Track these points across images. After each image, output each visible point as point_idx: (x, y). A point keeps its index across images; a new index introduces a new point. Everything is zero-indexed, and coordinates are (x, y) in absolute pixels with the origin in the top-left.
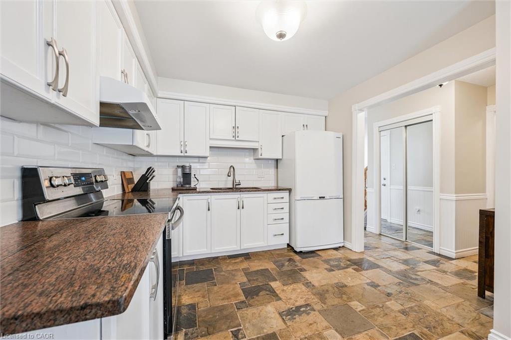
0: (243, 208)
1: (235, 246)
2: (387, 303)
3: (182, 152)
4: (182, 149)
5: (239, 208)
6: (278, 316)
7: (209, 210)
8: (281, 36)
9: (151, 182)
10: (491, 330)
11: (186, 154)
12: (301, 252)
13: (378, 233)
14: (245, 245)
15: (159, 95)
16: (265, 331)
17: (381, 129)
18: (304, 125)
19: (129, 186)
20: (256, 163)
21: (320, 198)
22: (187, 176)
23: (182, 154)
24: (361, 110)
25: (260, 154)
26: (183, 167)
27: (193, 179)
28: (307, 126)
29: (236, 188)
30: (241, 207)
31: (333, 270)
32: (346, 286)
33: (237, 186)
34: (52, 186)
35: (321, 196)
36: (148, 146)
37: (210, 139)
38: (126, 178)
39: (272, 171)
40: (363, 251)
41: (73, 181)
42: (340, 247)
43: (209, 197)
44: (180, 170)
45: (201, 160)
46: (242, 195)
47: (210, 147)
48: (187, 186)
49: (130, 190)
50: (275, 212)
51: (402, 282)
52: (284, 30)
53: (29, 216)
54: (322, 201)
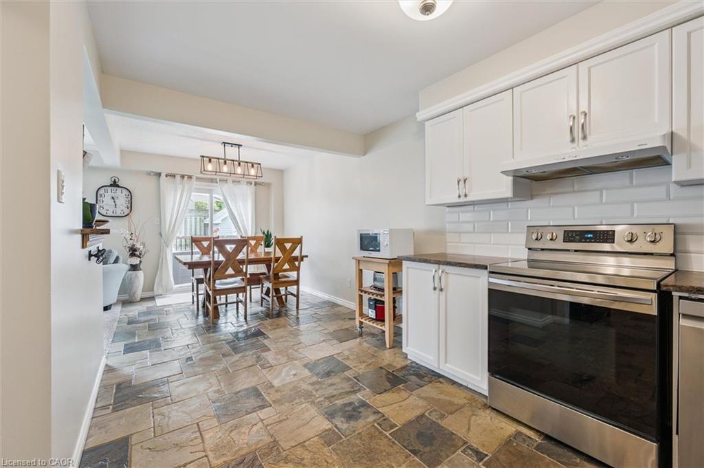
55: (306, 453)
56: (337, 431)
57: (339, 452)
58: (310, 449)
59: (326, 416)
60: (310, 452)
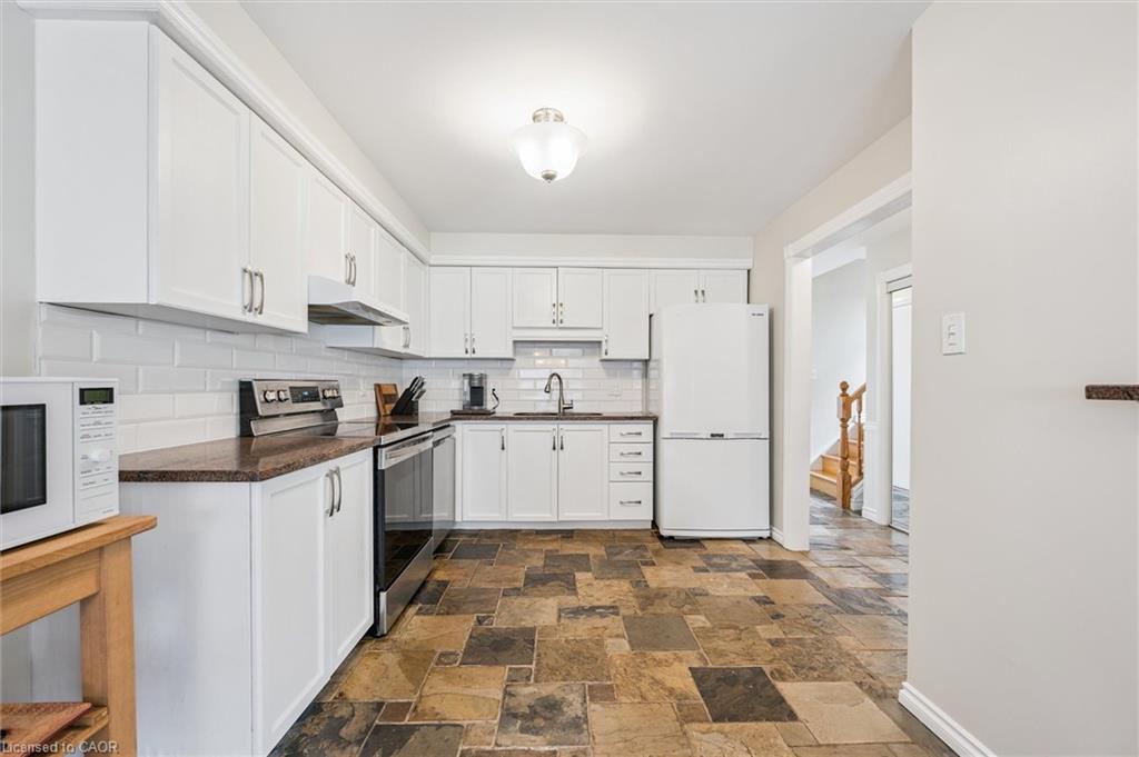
0: (562, 448)
1: (548, 515)
2: (758, 627)
3: (467, 352)
4: (468, 347)
5: (554, 448)
6: (555, 611)
7: (503, 448)
8: (549, 177)
9: (420, 401)
10: (904, 684)
11: (474, 356)
12: (671, 538)
13: (885, 523)
14: (567, 514)
15: (432, 262)
16: (523, 623)
17: (892, 286)
18: (696, 292)
19: (387, 406)
20: (604, 368)
21: (712, 435)
22: (477, 393)
23: (468, 356)
24: (801, 256)
25: (604, 352)
26: (471, 376)
27: (489, 397)
28: (703, 292)
29: (565, 414)
30: (558, 446)
31: (707, 571)
32: (707, 595)
33: (566, 411)
34: (266, 401)
35: (715, 433)
36: (406, 346)
37: (514, 328)
38: (383, 395)
39: (637, 384)
40: (807, 549)
41: (289, 396)
42: (761, 538)
43: (504, 426)
44: (466, 381)
45: (505, 364)
46: (561, 426)
47: (515, 342)
48: (476, 408)
49: (388, 412)
50: (623, 459)
51: (830, 603)
52: (552, 168)
53: (246, 433)
54: (717, 442)
55: (643, 690)
56: (588, 698)
57: (605, 673)
58: (637, 691)
59: (585, 726)
60: (639, 688)
